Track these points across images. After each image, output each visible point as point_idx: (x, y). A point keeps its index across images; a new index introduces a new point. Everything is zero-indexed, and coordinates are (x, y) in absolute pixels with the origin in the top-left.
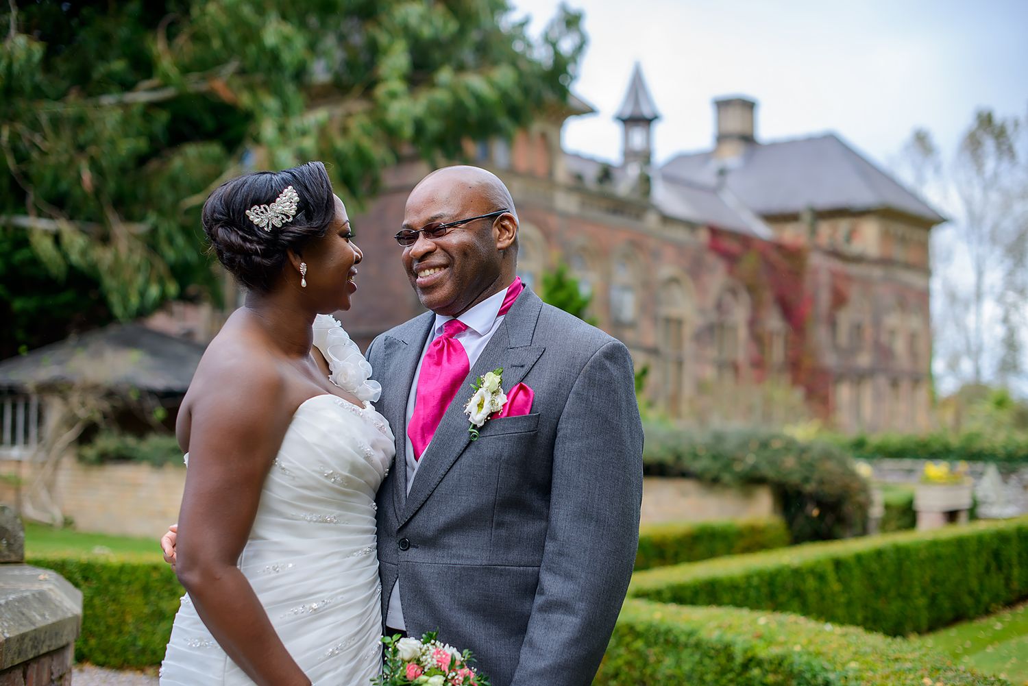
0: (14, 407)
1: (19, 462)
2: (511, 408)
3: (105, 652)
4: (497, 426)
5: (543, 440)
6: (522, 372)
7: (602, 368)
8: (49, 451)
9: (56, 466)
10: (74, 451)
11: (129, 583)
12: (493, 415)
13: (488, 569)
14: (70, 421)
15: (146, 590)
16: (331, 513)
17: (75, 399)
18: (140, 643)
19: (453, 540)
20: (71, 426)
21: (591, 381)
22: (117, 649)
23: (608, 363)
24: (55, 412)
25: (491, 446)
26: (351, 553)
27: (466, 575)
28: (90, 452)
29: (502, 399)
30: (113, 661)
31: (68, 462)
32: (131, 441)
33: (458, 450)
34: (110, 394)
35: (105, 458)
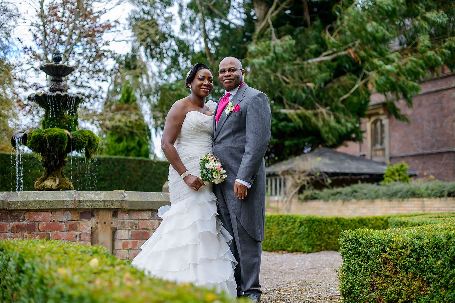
0: (276, 180)
1: (278, 201)
2: (235, 110)
3: (266, 246)
4: (232, 114)
5: (243, 116)
6: (239, 102)
7: (256, 98)
8: (288, 197)
9: (291, 202)
10: (297, 196)
11: (273, 222)
12: (231, 112)
13: (231, 147)
14: (295, 185)
15: (278, 224)
16: (195, 137)
17: (297, 177)
18: (277, 242)
19: (224, 141)
20: (296, 187)
21: (253, 101)
22: (270, 245)
23: (258, 97)
24: (290, 182)
25: (231, 119)
26: (201, 146)
27: (226, 149)
28: (302, 196)
29: (233, 108)
30: (268, 249)
31: (295, 201)
32: (317, 192)
33: (224, 121)
34: (309, 175)
35: (307, 199)
